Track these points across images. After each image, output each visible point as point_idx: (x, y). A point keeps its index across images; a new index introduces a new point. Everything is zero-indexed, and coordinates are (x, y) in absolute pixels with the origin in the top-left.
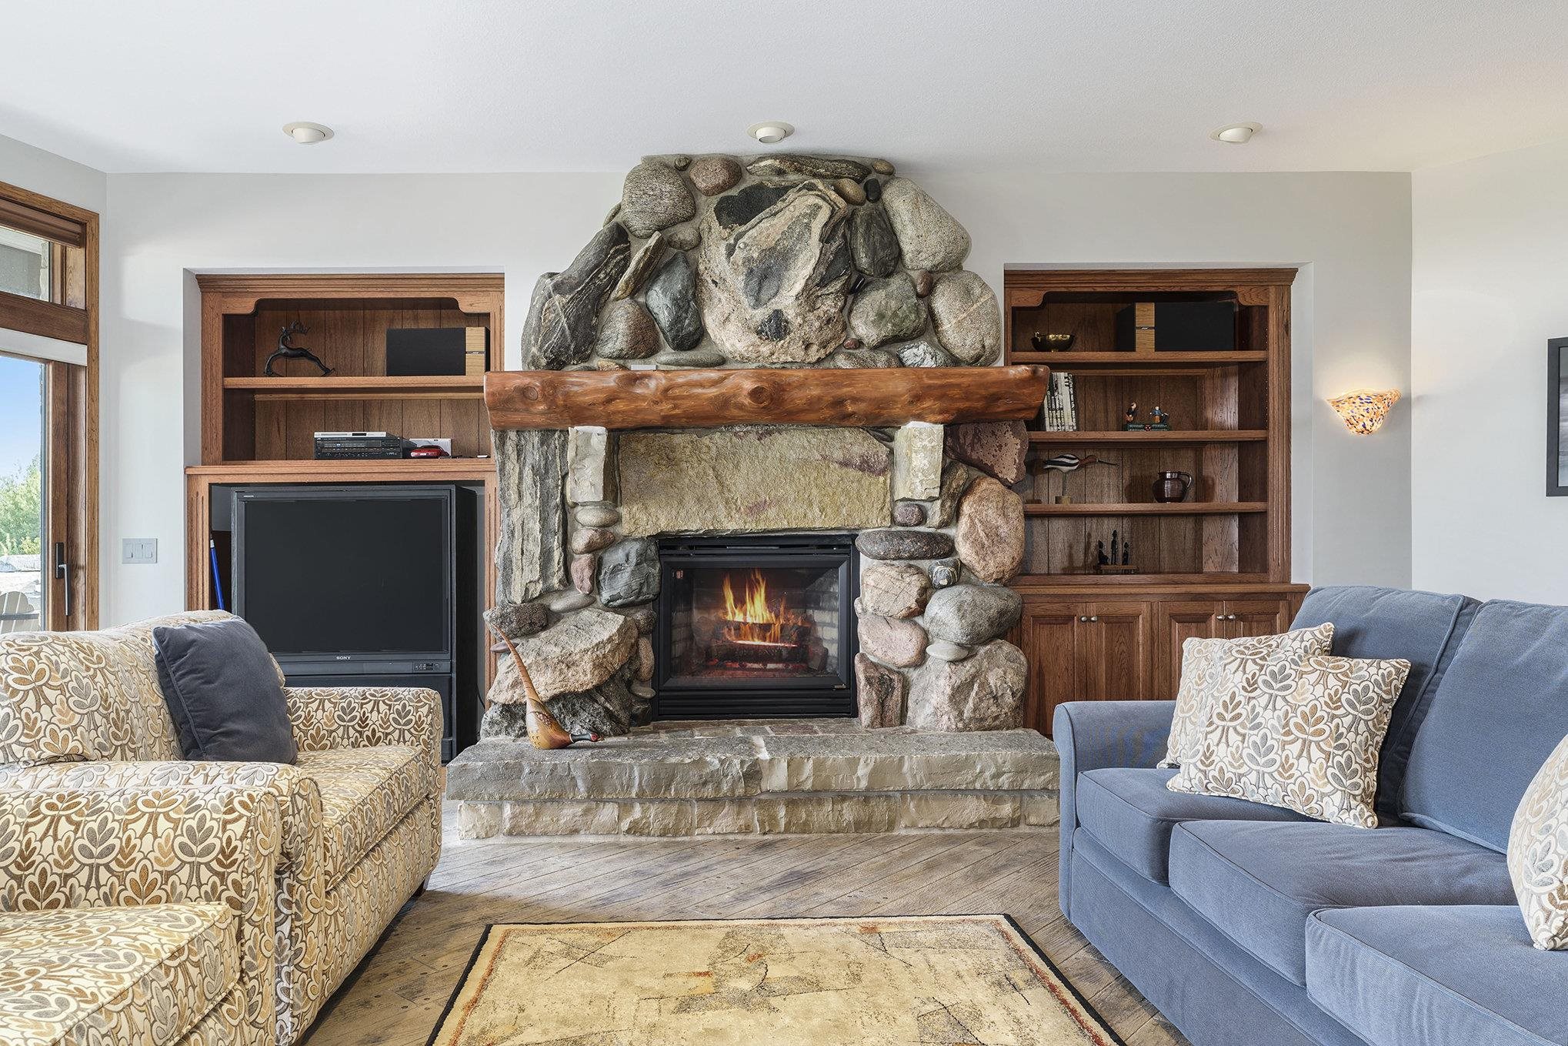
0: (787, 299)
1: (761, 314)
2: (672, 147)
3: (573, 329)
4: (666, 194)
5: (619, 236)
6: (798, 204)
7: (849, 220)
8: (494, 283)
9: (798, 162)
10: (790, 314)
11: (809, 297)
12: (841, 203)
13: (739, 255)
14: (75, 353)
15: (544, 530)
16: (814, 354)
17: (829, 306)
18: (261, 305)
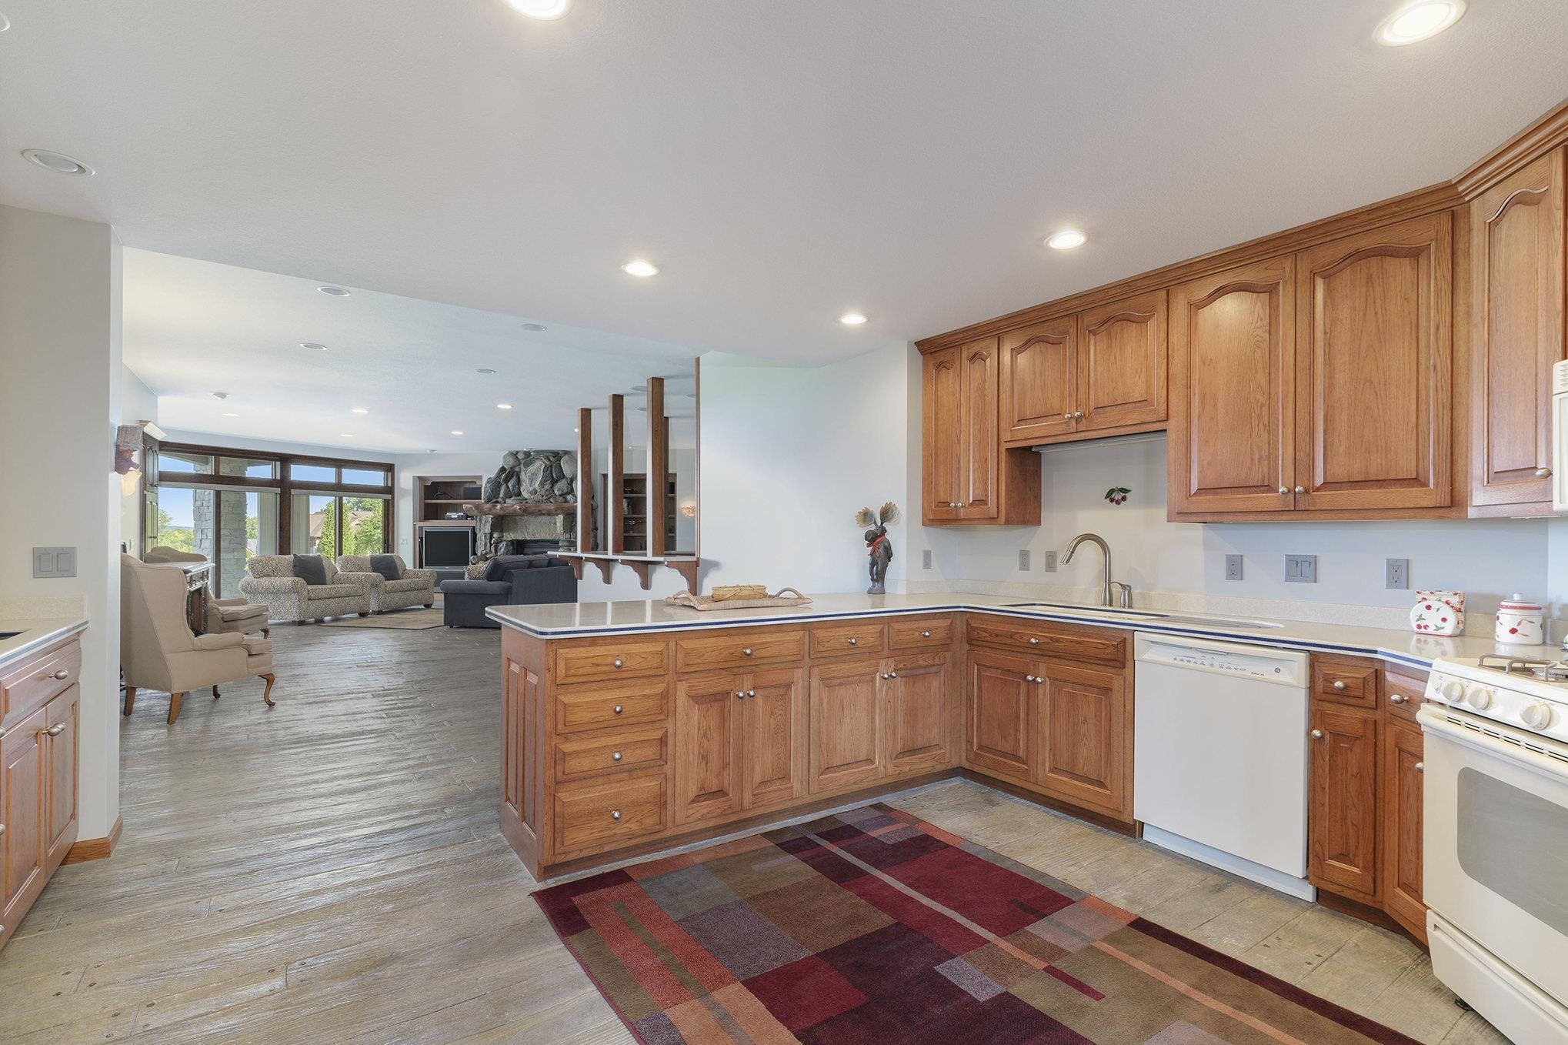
0: (537, 485)
1: (531, 489)
2: (514, 449)
3: (492, 492)
4: (511, 461)
5: (503, 469)
6: (538, 463)
7: (551, 466)
8: (480, 478)
9: (538, 452)
10: (537, 489)
11: (542, 484)
12: (548, 463)
13: (527, 475)
14: (389, 497)
15: (485, 539)
16: (544, 498)
17: (547, 486)
18: (432, 483)
